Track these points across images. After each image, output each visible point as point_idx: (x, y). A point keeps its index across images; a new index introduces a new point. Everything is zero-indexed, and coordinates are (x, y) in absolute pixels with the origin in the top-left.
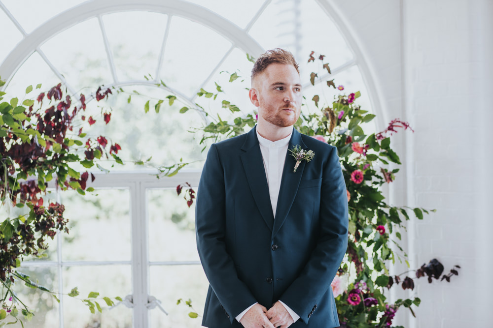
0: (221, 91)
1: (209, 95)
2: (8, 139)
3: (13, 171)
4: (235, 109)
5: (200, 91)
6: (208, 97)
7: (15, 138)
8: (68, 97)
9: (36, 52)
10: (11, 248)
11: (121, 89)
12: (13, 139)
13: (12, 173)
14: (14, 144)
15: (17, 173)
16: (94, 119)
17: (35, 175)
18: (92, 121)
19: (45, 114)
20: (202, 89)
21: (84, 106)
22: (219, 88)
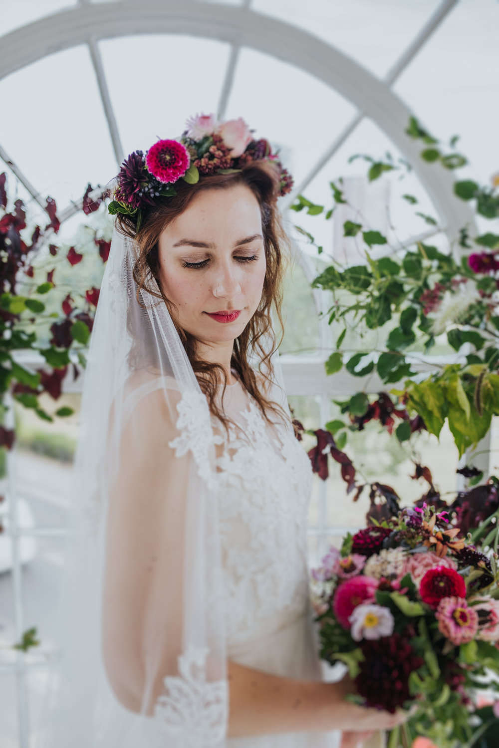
1: (315, 209)
4: (374, 238)
5: (297, 201)
6: (315, 214)
8: (19, 203)
16: (78, 251)
18: (74, 257)
20: (301, 198)
21: (55, 224)
22: (338, 197)
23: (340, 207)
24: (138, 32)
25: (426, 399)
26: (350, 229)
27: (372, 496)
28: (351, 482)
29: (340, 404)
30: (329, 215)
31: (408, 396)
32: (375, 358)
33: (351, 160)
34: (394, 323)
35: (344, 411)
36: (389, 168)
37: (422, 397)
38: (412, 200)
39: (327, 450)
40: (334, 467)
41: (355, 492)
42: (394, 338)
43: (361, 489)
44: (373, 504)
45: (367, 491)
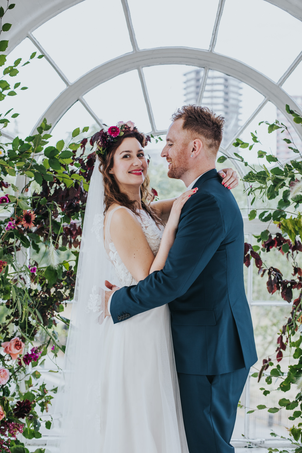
0: (257, 142)
1: (245, 145)
2: (52, 184)
3: (56, 214)
4: (271, 159)
5: (236, 142)
6: (244, 147)
7: (59, 183)
9: (79, 101)
10: (54, 292)
11: (160, 138)
12: (56, 183)
13: (56, 217)
14: (58, 188)
15: (60, 216)
17: (78, 219)
19: (87, 160)
20: (238, 140)
22: (255, 139)
23: (256, 143)
24: (161, 64)
25: (288, 225)
26: (261, 154)
27: (269, 273)
28: (260, 268)
29: (257, 237)
30: (251, 148)
31: (281, 224)
32: (272, 212)
33: (260, 124)
34: (280, 197)
35: (259, 241)
36: (278, 127)
37: (286, 224)
38: (289, 141)
39: (249, 252)
40: (252, 260)
41: (262, 273)
42: (280, 203)
43: (264, 271)
44: (270, 278)
45: (267, 271)
